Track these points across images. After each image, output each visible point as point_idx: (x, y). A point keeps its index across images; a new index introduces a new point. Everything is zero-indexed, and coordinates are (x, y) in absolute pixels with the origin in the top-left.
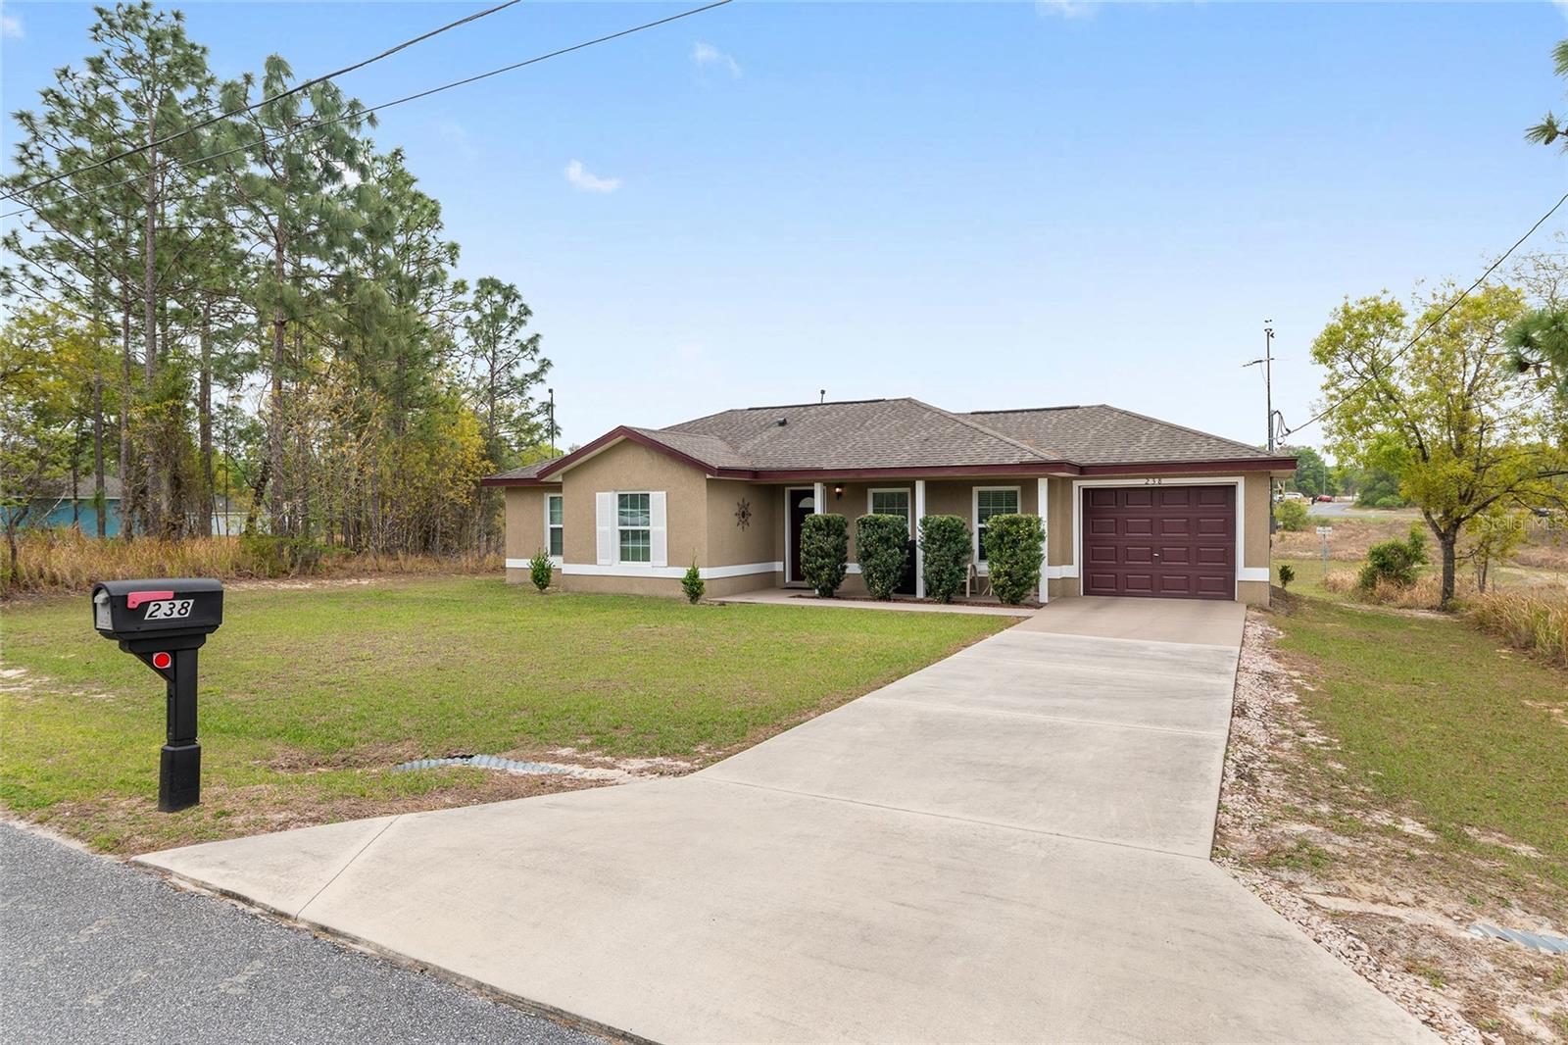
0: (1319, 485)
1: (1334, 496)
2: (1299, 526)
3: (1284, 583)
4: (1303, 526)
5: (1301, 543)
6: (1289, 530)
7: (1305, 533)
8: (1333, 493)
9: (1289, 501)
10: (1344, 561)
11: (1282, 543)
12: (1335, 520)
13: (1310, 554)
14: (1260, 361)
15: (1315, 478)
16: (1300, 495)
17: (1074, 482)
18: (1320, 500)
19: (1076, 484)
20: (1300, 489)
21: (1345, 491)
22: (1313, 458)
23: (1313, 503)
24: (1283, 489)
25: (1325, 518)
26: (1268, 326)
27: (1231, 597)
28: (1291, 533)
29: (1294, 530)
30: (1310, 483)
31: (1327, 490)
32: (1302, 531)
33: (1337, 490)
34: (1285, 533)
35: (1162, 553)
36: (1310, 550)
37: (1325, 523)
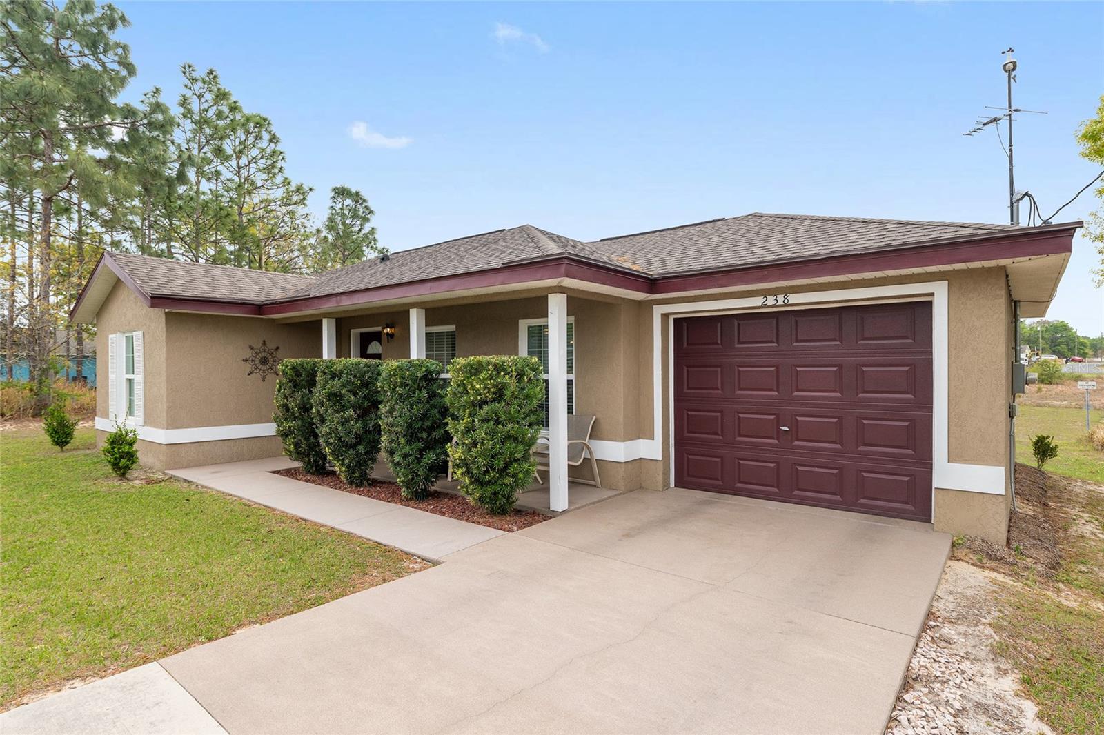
0: (1071, 350)
1: (1085, 358)
2: (1055, 380)
3: (1042, 460)
4: (1058, 381)
5: (1058, 394)
6: (1046, 384)
7: (1060, 386)
8: (1084, 355)
9: (1045, 361)
10: (1098, 410)
11: (1039, 394)
12: (1086, 376)
13: (1065, 403)
14: (995, 120)
15: (1067, 345)
16: (1054, 357)
17: (655, 307)
18: (1072, 360)
19: (658, 311)
20: (1054, 353)
21: (1094, 355)
22: (1066, 330)
23: (1066, 362)
24: (1040, 352)
25: (1077, 374)
26: (1009, 58)
27: (924, 515)
28: (1047, 386)
29: (1050, 383)
30: (1063, 348)
31: (1078, 353)
32: (1057, 384)
33: (1087, 354)
34: (1042, 386)
35: (795, 426)
36: (1065, 400)
37: (1078, 378)
